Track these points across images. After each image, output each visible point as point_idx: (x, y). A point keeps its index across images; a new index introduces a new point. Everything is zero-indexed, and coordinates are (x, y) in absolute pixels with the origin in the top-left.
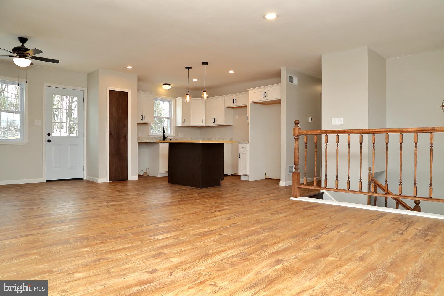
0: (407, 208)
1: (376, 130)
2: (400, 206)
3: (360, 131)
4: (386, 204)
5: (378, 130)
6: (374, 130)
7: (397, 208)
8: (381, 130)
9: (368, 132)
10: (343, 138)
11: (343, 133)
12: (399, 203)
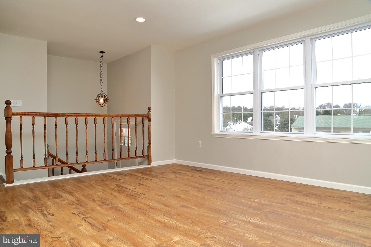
0: (78, 171)
1: (89, 114)
2: (72, 171)
3: (77, 114)
4: (62, 172)
5: (90, 114)
6: (87, 114)
7: (70, 173)
8: (93, 114)
9: (83, 116)
10: (61, 120)
11: (62, 116)
12: (72, 169)
